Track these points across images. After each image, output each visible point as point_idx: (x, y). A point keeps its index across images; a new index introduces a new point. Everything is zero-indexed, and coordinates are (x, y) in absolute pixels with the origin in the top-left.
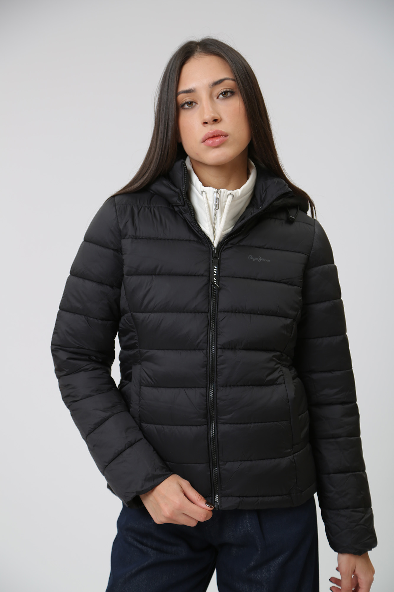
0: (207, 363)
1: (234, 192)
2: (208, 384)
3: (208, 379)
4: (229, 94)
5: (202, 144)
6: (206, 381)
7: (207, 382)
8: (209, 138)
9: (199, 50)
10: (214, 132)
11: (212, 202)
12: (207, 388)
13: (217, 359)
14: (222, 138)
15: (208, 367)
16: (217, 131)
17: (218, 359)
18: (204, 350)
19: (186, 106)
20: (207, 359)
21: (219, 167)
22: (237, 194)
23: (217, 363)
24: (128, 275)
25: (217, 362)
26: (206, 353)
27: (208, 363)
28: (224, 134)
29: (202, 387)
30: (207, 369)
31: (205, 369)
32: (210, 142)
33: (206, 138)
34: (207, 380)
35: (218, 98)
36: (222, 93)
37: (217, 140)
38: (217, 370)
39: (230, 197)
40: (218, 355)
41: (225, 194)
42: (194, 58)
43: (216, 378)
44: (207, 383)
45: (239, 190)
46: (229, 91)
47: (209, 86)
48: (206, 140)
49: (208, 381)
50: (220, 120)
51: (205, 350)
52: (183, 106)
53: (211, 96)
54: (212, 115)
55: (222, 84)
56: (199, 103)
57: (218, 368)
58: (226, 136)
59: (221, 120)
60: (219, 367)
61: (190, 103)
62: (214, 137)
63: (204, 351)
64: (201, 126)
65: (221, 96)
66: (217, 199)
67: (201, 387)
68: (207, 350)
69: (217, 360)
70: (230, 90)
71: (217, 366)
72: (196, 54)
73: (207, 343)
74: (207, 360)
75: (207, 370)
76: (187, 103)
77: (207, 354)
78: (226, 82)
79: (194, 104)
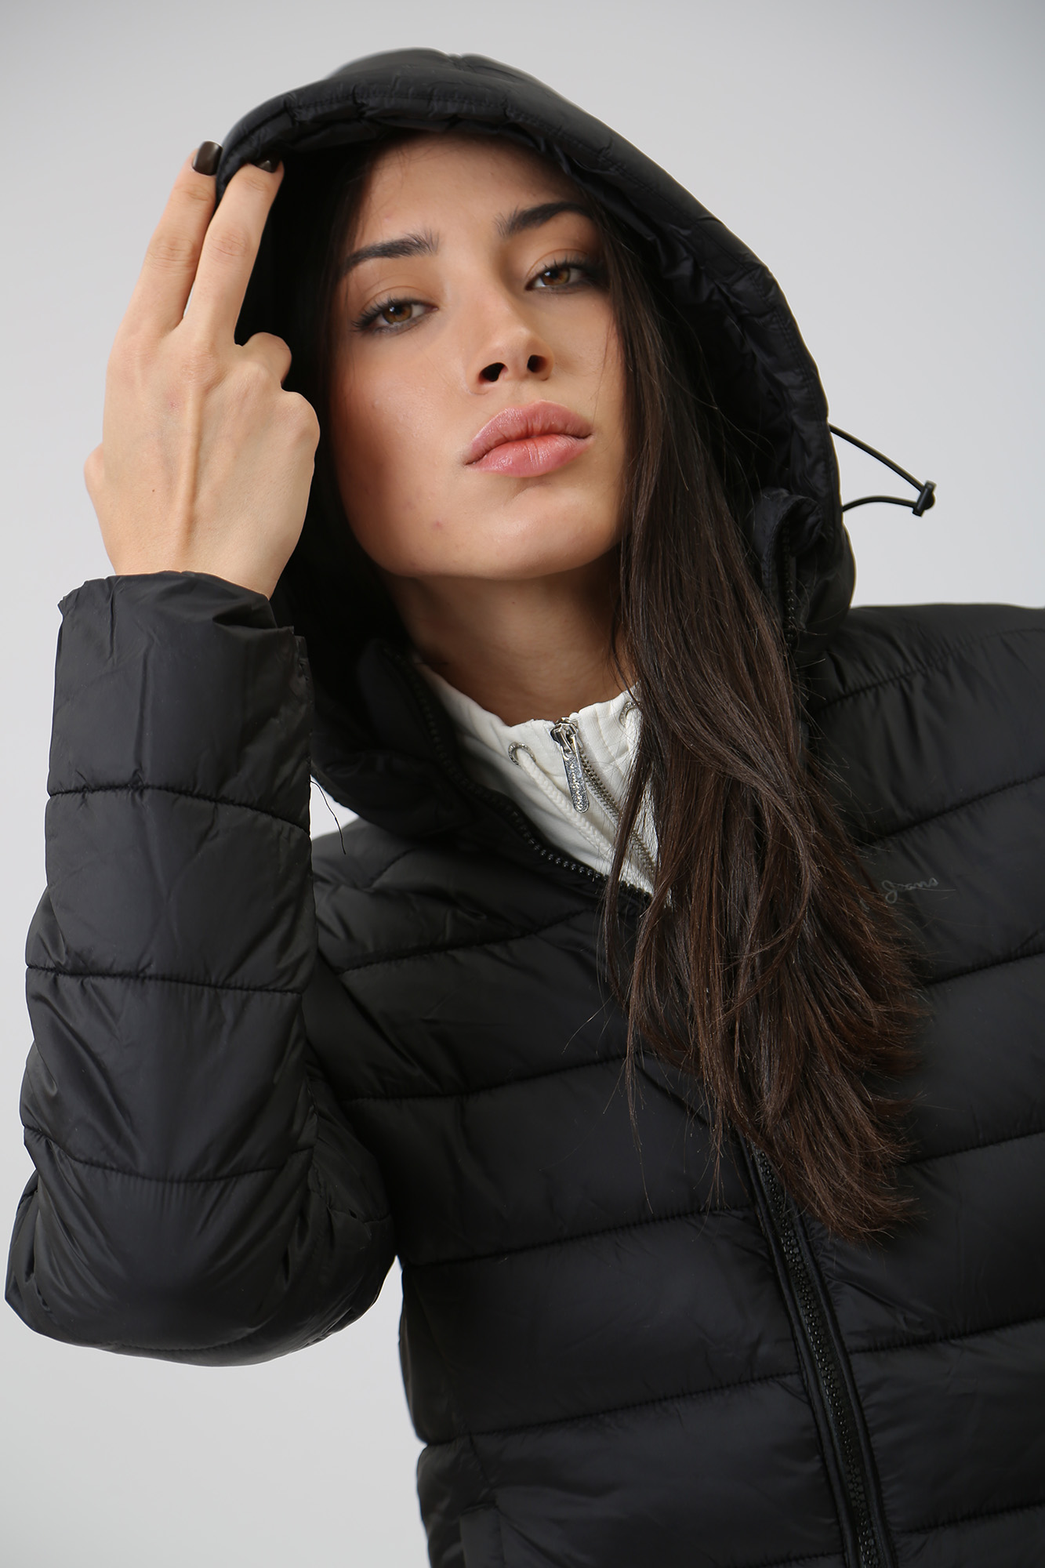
0: (818, 1432)
2: (848, 1533)
3: (841, 1506)
5: (471, 468)
6: (832, 1520)
7: (838, 1522)
8: (505, 441)
12: (843, 1552)
13: (859, 1404)
15: (828, 1451)
17: (864, 1405)
18: (784, 1375)
19: (382, 322)
20: (814, 1414)
23: (864, 1423)
25: (863, 1417)
26: (801, 1389)
27: (823, 1430)
29: (823, 1555)
30: (823, 1460)
31: (814, 1466)
33: (492, 443)
34: (837, 1516)
38: (872, 1457)
40: (858, 1384)
43: (879, 1493)
44: (841, 1530)
48: (487, 451)
49: (843, 1517)
51: (791, 1374)
57: (873, 1446)
60: (880, 1440)
61: (403, 310)
62: (526, 436)
63: (789, 1377)
64: (470, 387)
67: (816, 1556)
68: (800, 1373)
69: (861, 1410)
71: (868, 1437)
73: (795, 1339)
74: (815, 1421)
75: (825, 1467)
77: (806, 1392)
79: (418, 311)
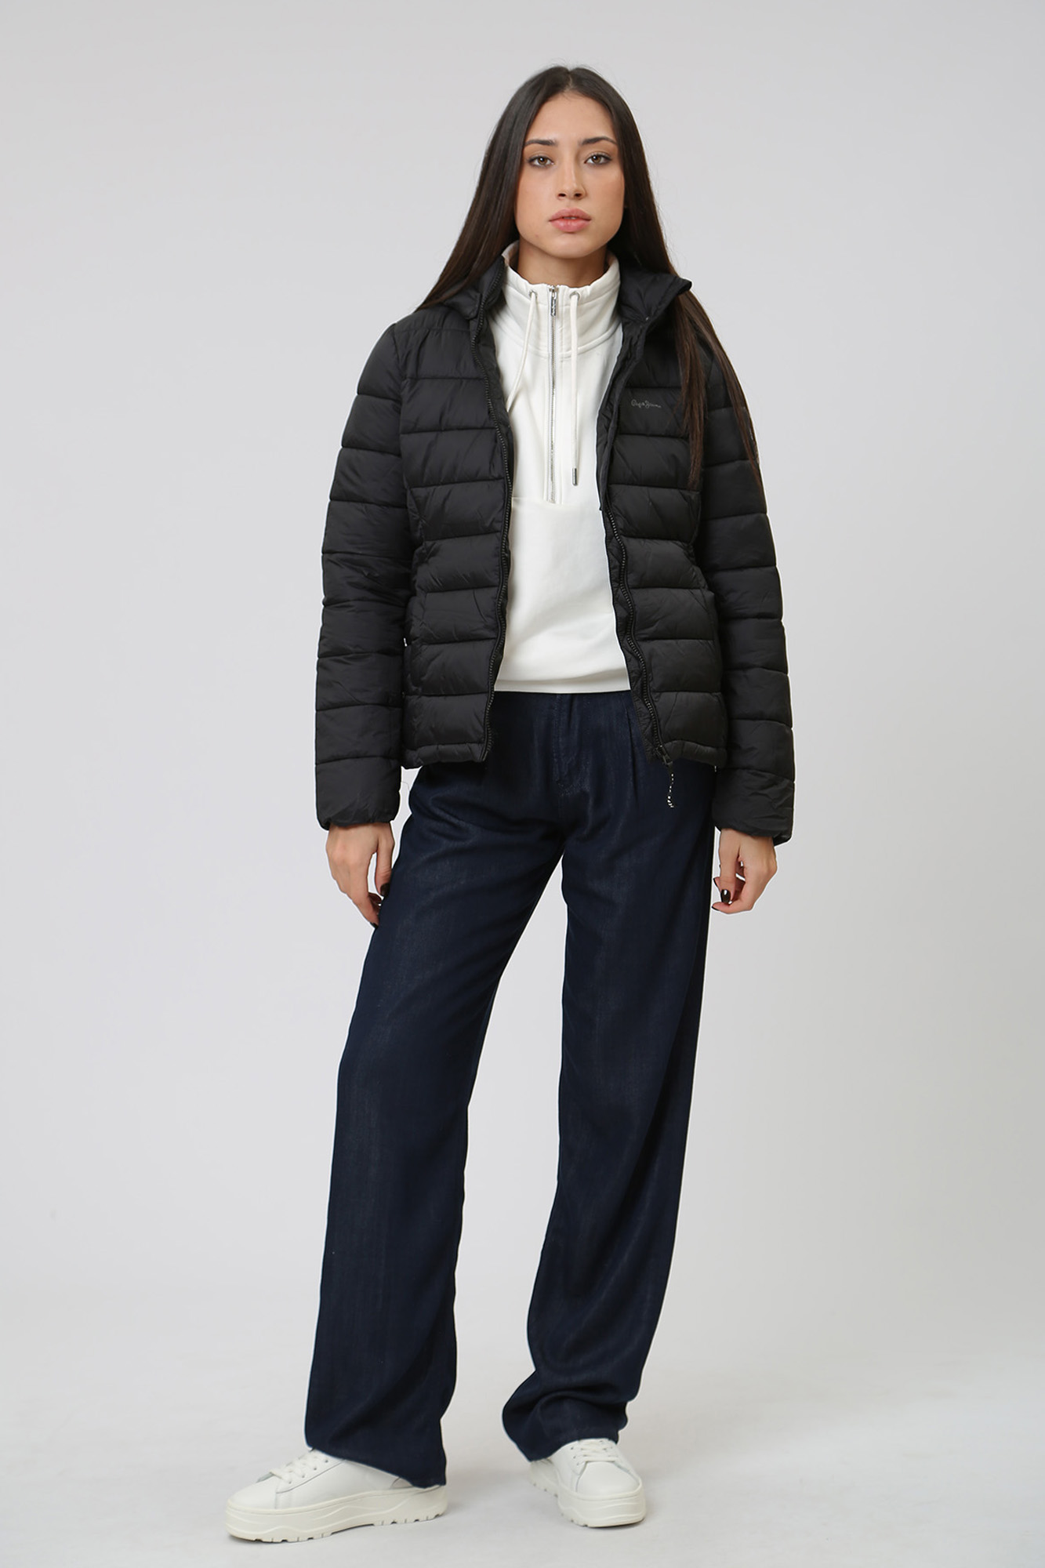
1: (578, 290)
4: (602, 160)
5: (550, 223)
8: (562, 218)
9: (572, 87)
10: (573, 211)
11: (545, 307)
14: (581, 222)
16: (577, 210)
19: (536, 162)
21: (567, 260)
22: (584, 292)
24: (404, 433)
28: (587, 218)
32: (562, 224)
33: (558, 217)
35: (585, 162)
36: (592, 157)
37: (574, 224)
39: (575, 298)
41: (565, 293)
42: (564, 96)
45: (588, 287)
46: (604, 157)
47: (579, 142)
48: (556, 220)
50: (584, 195)
52: (531, 161)
53: (577, 158)
54: (575, 185)
55: (597, 144)
56: (557, 162)
58: (588, 220)
59: (586, 195)
61: (543, 160)
62: (570, 218)
64: (554, 197)
65: (590, 161)
66: (554, 301)
70: (607, 155)
72: (567, 90)
76: (539, 158)
78: (603, 142)
79: (548, 162)
